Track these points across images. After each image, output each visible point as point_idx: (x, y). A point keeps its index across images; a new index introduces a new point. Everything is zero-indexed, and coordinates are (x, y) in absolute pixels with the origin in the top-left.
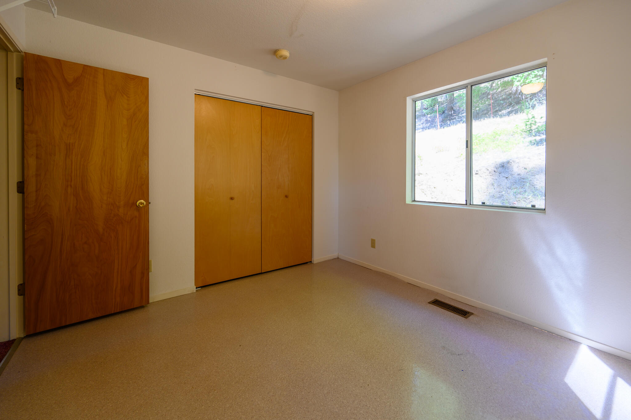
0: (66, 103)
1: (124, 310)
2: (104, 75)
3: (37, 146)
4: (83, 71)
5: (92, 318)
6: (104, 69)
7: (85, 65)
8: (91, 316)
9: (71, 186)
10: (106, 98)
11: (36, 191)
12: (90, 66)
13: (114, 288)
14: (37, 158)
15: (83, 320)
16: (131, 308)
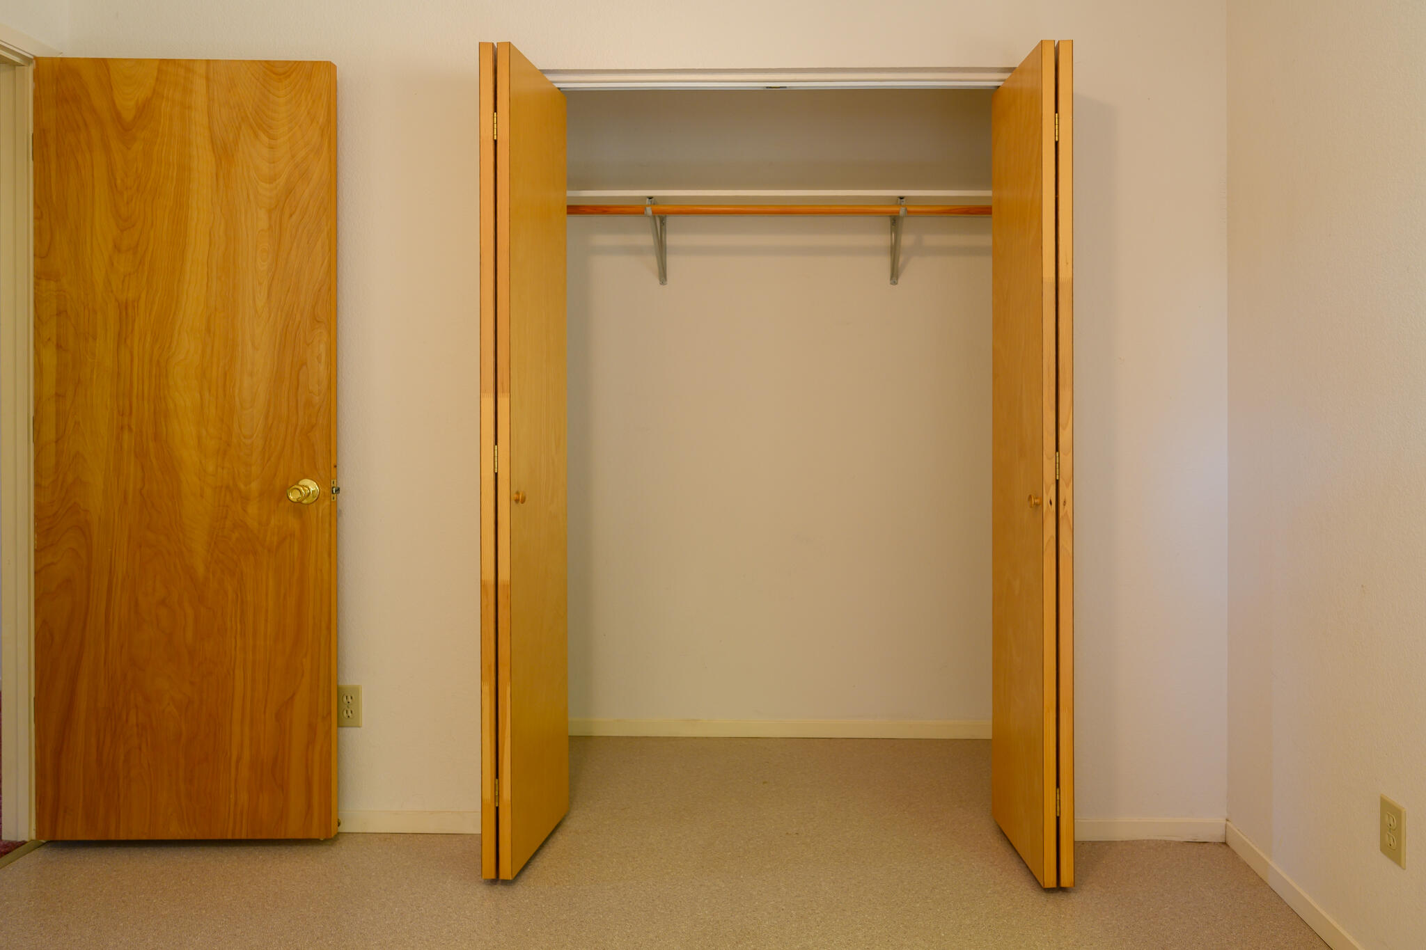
0: (119, 182)
1: (258, 837)
2: (207, 78)
3: (59, 314)
4: (157, 79)
5: (179, 838)
6: (208, 61)
7: (162, 61)
8: (175, 832)
9: (130, 429)
10: (214, 150)
11: (57, 442)
12: (174, 61)
13: (234, 758)
14: (58, 346)
15: (157, 838)
16: (278, 837)
